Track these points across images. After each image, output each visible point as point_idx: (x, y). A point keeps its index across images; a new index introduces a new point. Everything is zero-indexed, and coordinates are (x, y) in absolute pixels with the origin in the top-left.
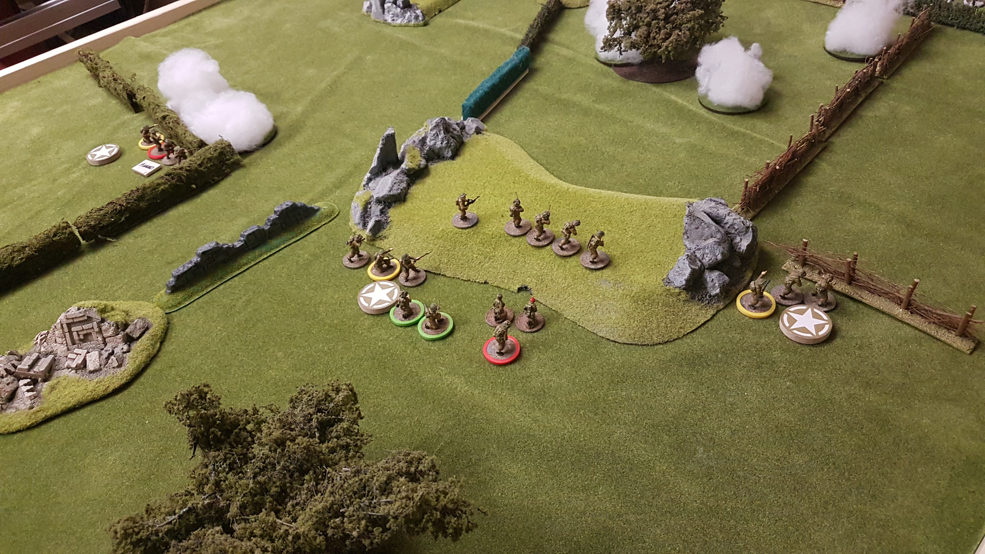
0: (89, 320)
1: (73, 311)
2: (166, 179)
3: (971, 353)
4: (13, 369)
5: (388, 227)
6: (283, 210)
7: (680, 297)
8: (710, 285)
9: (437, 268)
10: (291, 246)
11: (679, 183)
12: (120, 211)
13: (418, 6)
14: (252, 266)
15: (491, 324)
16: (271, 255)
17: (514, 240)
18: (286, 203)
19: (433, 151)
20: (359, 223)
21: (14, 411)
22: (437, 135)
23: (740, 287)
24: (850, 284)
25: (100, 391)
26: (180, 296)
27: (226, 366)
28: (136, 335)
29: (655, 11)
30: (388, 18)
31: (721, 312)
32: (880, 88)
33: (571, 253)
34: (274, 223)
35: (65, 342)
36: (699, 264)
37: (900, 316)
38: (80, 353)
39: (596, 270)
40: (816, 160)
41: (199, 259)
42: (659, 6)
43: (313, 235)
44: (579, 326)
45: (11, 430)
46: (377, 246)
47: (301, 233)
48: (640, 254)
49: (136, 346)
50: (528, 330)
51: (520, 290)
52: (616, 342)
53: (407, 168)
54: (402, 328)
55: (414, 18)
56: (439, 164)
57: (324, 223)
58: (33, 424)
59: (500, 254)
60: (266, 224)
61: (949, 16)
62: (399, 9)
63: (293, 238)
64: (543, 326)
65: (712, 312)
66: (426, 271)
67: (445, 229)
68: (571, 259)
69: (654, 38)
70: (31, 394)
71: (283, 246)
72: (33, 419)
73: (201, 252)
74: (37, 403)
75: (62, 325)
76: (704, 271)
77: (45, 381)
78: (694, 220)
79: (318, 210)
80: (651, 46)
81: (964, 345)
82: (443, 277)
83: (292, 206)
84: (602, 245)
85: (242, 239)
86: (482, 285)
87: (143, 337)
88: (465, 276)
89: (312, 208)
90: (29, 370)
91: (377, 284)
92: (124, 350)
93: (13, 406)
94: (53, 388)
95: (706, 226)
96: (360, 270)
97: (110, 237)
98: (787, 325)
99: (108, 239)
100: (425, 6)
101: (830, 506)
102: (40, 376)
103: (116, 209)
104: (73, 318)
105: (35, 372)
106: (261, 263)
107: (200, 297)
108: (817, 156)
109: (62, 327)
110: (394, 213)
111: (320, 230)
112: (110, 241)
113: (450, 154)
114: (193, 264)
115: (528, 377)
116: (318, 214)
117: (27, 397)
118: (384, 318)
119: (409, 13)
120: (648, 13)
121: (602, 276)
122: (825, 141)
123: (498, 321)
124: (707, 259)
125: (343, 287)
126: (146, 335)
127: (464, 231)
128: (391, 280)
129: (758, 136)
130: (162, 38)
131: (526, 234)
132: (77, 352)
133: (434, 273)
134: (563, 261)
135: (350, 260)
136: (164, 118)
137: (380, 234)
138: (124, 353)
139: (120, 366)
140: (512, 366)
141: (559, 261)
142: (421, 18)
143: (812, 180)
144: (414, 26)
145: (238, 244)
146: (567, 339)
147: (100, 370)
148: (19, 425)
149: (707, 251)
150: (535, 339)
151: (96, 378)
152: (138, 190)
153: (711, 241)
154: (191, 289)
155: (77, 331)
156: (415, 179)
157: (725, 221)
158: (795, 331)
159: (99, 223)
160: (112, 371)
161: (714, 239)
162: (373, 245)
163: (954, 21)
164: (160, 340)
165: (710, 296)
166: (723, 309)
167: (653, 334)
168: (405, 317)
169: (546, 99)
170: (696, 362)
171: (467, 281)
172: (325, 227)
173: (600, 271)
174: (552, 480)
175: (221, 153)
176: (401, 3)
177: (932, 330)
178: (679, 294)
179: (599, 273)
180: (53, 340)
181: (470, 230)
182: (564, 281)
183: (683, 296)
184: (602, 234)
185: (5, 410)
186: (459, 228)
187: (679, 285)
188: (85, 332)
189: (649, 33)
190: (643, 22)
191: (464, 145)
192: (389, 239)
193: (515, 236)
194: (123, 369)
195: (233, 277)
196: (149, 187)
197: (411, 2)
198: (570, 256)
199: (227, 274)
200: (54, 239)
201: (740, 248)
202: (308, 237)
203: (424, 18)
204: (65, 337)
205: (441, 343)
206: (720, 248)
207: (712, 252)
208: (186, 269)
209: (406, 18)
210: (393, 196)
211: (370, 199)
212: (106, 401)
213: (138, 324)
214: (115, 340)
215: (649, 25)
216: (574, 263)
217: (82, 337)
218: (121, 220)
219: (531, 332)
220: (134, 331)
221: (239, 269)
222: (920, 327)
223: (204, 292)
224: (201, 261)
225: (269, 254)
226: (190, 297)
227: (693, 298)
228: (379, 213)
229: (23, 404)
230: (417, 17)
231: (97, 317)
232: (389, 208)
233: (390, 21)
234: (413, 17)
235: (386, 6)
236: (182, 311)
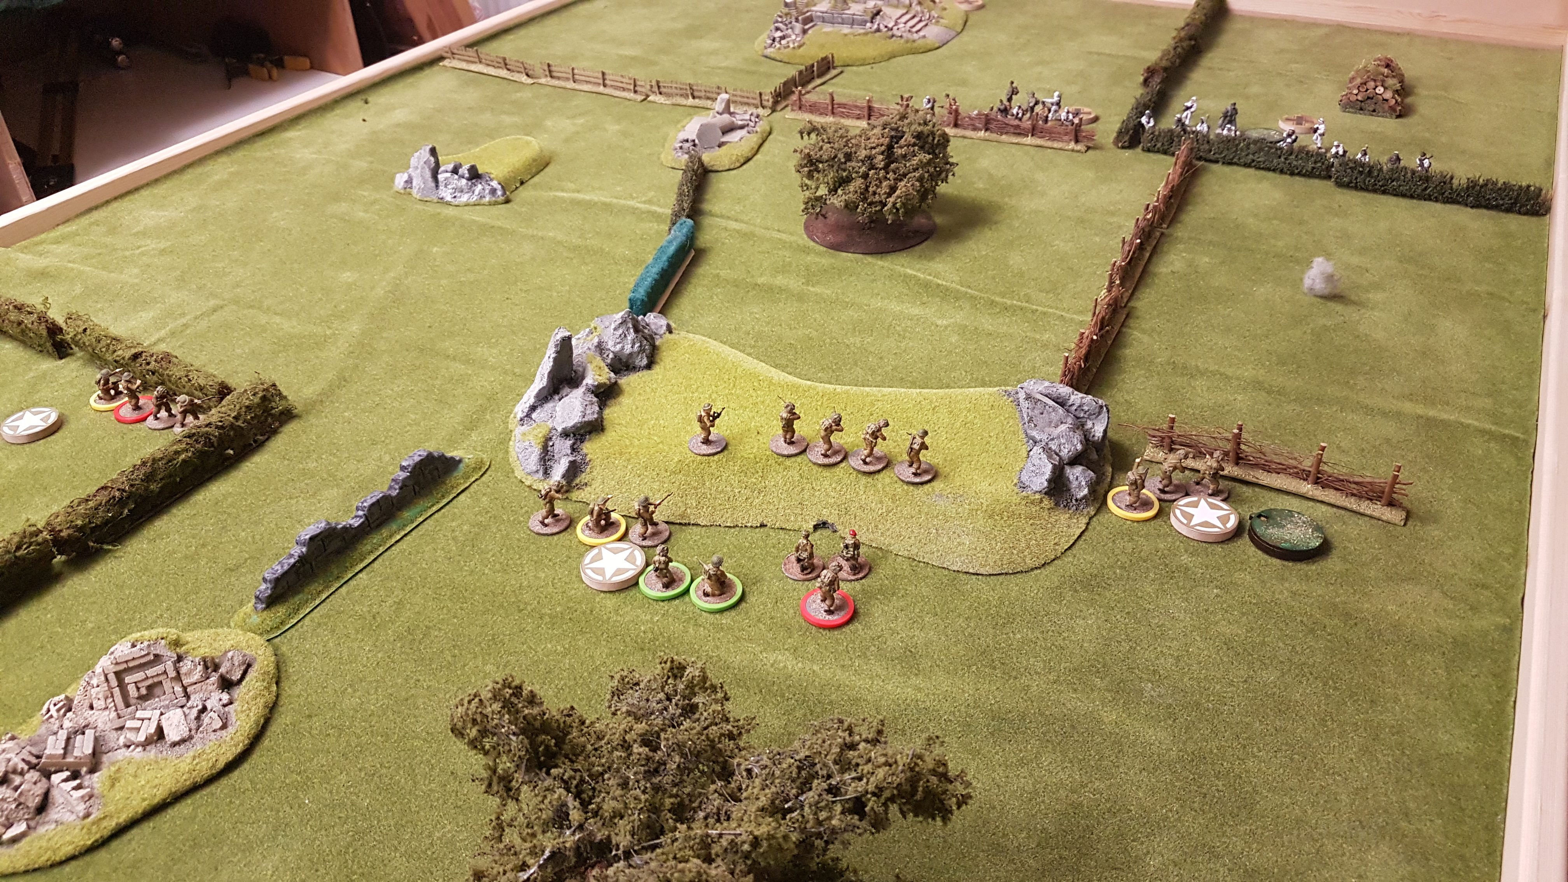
0: (158, 659)
1: (122, 650)
2: (187, 444)
3: (1405, 525)
4: (34, 760)
5: (588, 470)
6: (417, 463)
7: (1043, 505)
8: (1075, 484)
9: (682, 516)
10: (433, 518)
11: (966, 372)
12: (121, 499)
13: (492, 176)
14: (381, 555)
15: (795, 578)
16: (405, 535)
17: (788, 462)
18: (417, 455)
19: (620, 359)
20: (537, 471)
21: (53, 826)
22: (625, 336)
23: (1105, 486)
24: (1237, 464)
25: (204, 769)
26: (281, 611)
27: (407, 700)
28: (236, 677)
29: (870, 158)
30: (446, 194)
31: (1094, 519)
32: (1163, 239)
33: (880, 467)
34: (404, 485)
35: (113, 704)
36: (1058, 458)
37: (1311, 493)
38: (149, 716)
39: (922, 484)
40: (1124, 330)
41: (304, 550)
42: (874, 152)
43: (462, 497)
44: (919, 562)
45: (58, 859)
46: (574, 499)
47: (443, 497)
48: (969, 458)
49: (239, 692)
50: (853, 578)
51: (816, 527)
52: (978, 574)
53: (596, 383)
54: (666, 602)
55: (489, 193)
56: (630, 377)
57: (473, 479)
58: (96, 841)
59: (772, 483)
60: (391, 488)
61: (1211, 151)
62: (464, 181)
63: (433, 506)
64: (870, 570)
65: (1085, 520)
66: (667, 523)
67: (682, 459)
68: (882, 475)
69: (874, 193)
70: (81, 792)
71: (421, 519)
72: (96, 833)
73: (308, 537)
74: (96, 806)
75: (106, 676)
76: (1063, 468)
77: (92, 771)
78: (1036, 403)
79: (460, 461)
80: (870, 204)
81: (1394, 516)
82: (694, 528)
83: (427, 456)
84: (927, 448)
85: (361, 513)
86: (757, 530)
87: (247, 679)
88: (729, 520)
89: (452, 458)
90: (64, 756)
91: (603, 549)
92: (225, 702)
93: (47, 819)
94: (113, 781)
95: (1051, 410)
96: (562, 535)
97: (108, 544)
98: (1185, 522)
99: (106, 547)
100: (500, 176)
101: (1329, 723)
102: (82, 765)
103: (114, 497)
104: (126, 662)
105: (76, 757)
106: (393, 548)
107: (312, 610)
108: (1122, 326)
109: (107, 680)
110: (591, 448)
111: (471, 489)
112: (110, 551)
113: (645, 362)
114: (297, 558)
115: (879, 637)
116: (461, 465)
117: (77, 799)
118: (632, 592)
119: (480, 187)
120: (862, 161)
121: (933, 490)
122: (1125, 306)
123: (805, 572)
124: (1066, 451)
125: (546, 561)
126: (252, 674)
127: (712, 458)
128: (620, 539)
129: (1040, 308)
130: (55, 246)
131: (805, 451)
132: (142, 716)
133: (680, 524)
134: (870, 480)
135: (542, 523)
136: (136, 357)
137: (577, 481)
138: (224, 706)
139: (224, 727)
140: (851, 627)
141: (864, 480)
142: (499, 193)
143: (1129, 352)
144: (490, 204)
145: (356, 523)
146: (910, 581)
147: (191, 738)
148: (70, 847)
149: (1063, 441)
150: (866, 587)
151: (188, 753)
152: (144, 463)
153: (1063, 427)
154: (297, 599)
155: (135, 683)
156: (606, 400)
157: (1070, 402)
158: (1198, 528)
159: (90, 522)
160: (213, 736)
161: (1067, 425)
162: (567, 498)
163: (1217, 156)
164: (274, 680)
165: (1076, 500)
166: (1095, 515)
167: (1025, 556)
168: (667, 586)
169: (737, 286)
170: (1093, 583)
171: (734, 527)
172: (478, 485)
173: (929, 485)
174: (974, 760)
175: (264, 398)
176: (466, 172)
177: (1352, 503)
178: (1041, 501)
179: (926, 487)
180: (87, 704)
181: (721, 455)
182: (880, 506)
183: (1047, 503)
184: (926, 433)
185: (35, 828)
186: (704, 455)
187: (1038, 489)
188: (150, 682)
189: (867, 187)
190: (857, 172)
191: (658, 350)
192: (594, 487)
193: (789, 456)
194: (231, 729)
195: (357, 574)
196: (162, 458)
197: (480, 172)
198: (879, 471)
199: (345, 571)
200: (18, 554)
201: (1094, 436)
202: (454, 502)
203: (504, 194)
204: (112, 696)
205: (733, 613)
206: (1077, 436)
207: (1069, 441)
208: (286, 567)
209: (477, 192)
210: (589, 423)
211: (550, 432)
212: (216, 784)
213: (235, 658)
214: (204, 688)
215: (865, 176)
216: (888, 480)
217: (143, 691)
218: (121, 514)
219: (857, 580)
220: (231, 670)
221: (362, 561)
222: (1338, 503)
223: (317, 602)
224: (308, 551)
225: (403, 533)
226: (296, 611)
227: (1057, 504)
228: (569, 452)
229: (68, 814)
230: (493, 191)
231: (170, 655)
232: (582, 442)
233: (449, 198)
234: (487, 191)
235: (441, 177)
236: (288, 634)
